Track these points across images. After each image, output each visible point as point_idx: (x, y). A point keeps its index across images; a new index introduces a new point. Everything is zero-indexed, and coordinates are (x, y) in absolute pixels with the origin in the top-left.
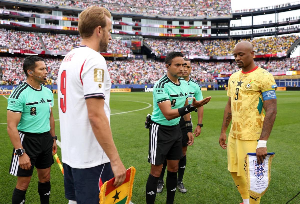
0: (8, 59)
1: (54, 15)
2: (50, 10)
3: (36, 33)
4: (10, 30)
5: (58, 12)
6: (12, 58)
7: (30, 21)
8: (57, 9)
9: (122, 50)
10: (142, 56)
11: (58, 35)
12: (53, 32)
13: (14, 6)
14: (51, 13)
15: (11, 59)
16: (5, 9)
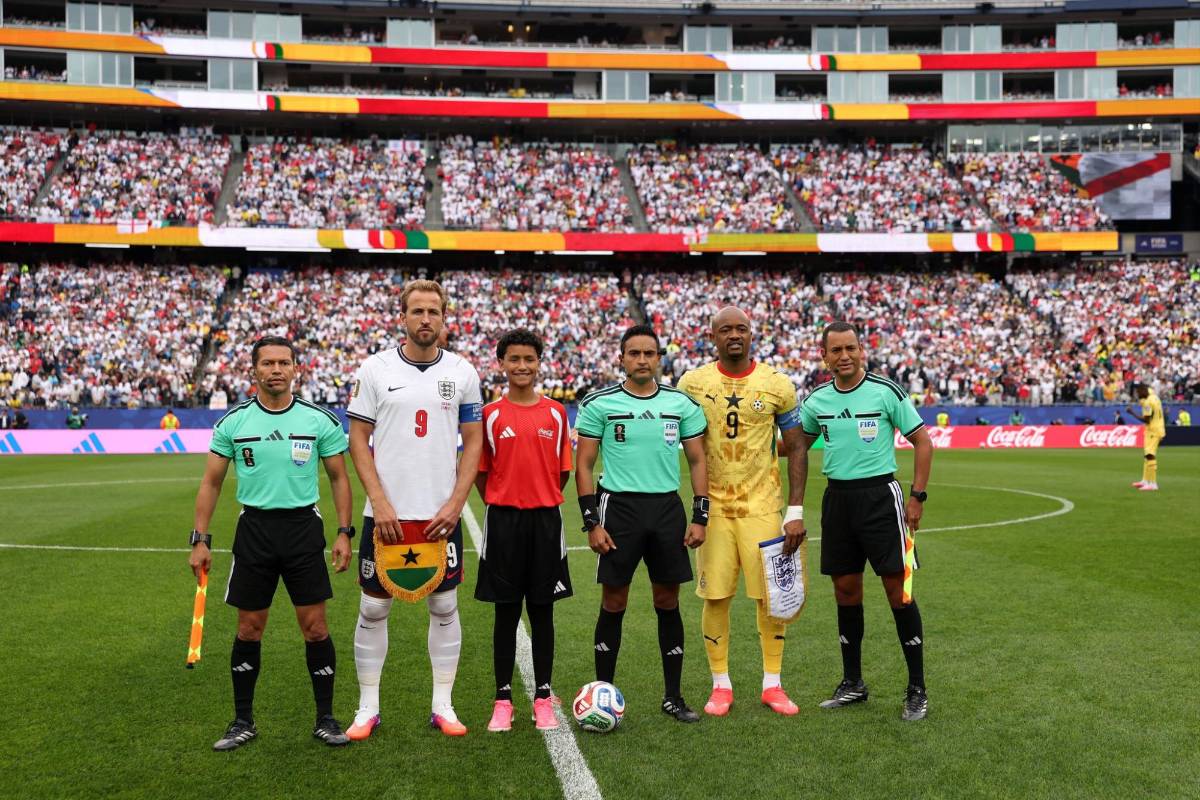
0: (477, 281)
1: (691, 48)
2: (669, 28)
3: (604, 146)
4: (488, 138)
5: (709, 33)
6: (490, 276)
7: (577, 91)
8: (706, 16)
9: (1051, 209)
10: (1180, 239)
11: (709, 150)
12: (686, 137)
13: (509, 23)
14: (675, 41)
15: (488, 283)
16: (472, 43)
